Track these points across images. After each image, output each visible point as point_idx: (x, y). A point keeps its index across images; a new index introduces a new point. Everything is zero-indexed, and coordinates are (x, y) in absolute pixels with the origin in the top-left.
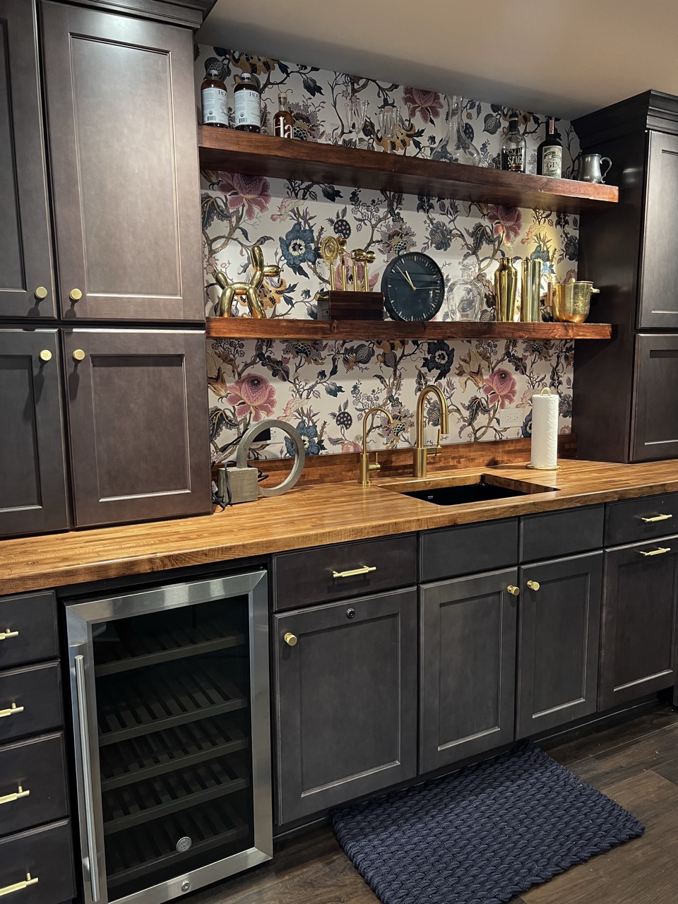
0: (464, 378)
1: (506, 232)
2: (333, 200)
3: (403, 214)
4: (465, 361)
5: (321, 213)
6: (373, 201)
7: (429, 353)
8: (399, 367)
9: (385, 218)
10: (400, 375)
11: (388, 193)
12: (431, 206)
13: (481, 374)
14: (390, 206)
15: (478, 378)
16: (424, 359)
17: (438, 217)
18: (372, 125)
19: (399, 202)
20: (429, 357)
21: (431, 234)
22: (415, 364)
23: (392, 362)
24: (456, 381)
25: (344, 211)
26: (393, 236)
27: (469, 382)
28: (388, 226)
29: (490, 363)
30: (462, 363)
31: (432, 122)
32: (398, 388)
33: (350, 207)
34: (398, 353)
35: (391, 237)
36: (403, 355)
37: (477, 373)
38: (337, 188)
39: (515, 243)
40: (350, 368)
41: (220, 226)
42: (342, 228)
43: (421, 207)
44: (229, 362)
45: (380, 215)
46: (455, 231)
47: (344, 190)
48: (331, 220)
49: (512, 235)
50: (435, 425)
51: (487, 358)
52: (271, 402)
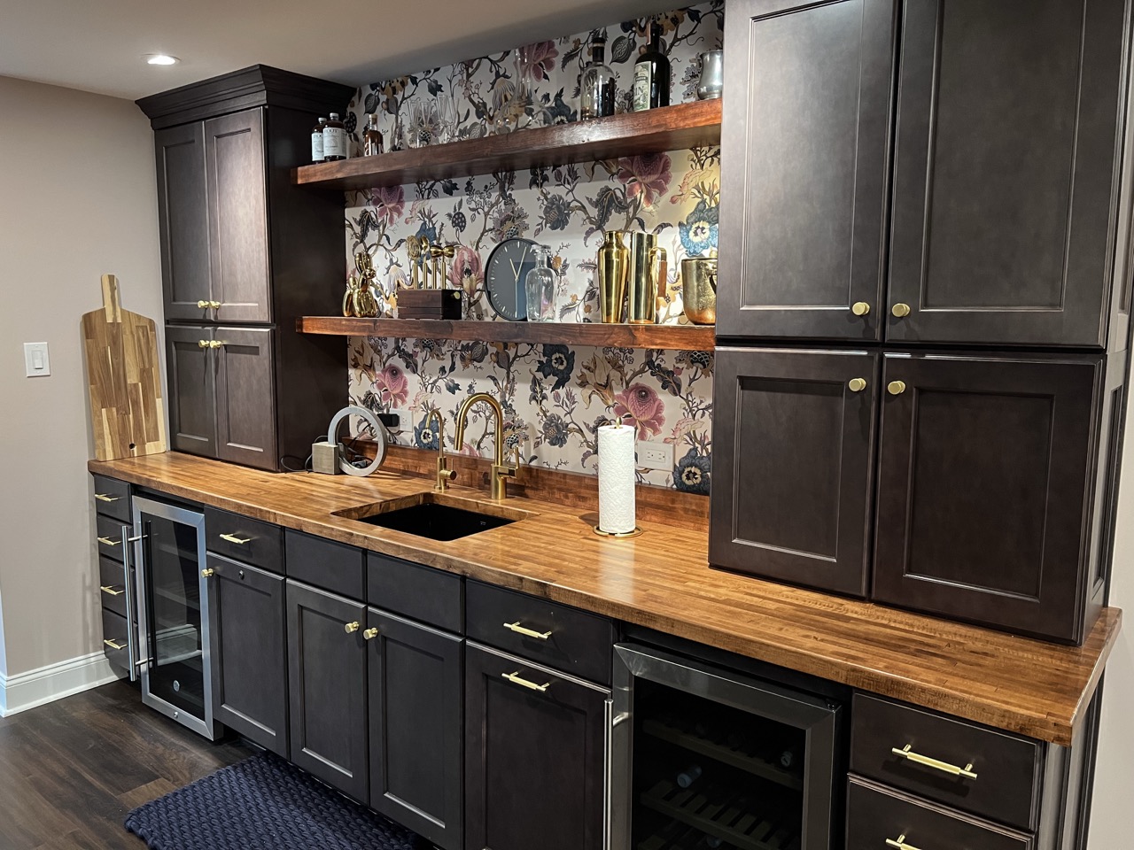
0: (587, 391)
1: (645, 190)
2: (451, 194)
3: (516, 194)
4: (589, 369)
5: (441, 207)
6: (486, 187)
7: (544, 356)
8: (512, 369)
9: (497, 202)
10: (514, 379)
11: (500, 174)
12: (545, 179)
13: (611, 389)
14: (502, 189)
15: (606, 393)
16: (540, 362)
17: (553, 190)
18: (484, 104)
19: (511, 182)
20: (544, 360)
21: (546, 212)
22: (529, 367)
23: (505, 362)
24: (578, 392)
25: (461, 203)
26: (506, 221)
27: (594, 396)
28: (499, 212)
29: (623, 375)
30: (584, 371)
31: (546, 77)
32: (512, 394)
33: (465, 198)
34: (512, 353)
35: (503, 223)
36: (516, 356)
37: (605, 386)
38: (454, 181)
39: (659, 204)
40: (466, 366)
41: (372, 236)
42: (459, 221)
43: (533, 183)
44: (378, 352)
45: (493, 200)
46: (574, 204)
47: (461, 182)
48: (449, 215)
49: (655, 194)
50: (552, 444)
51: (620, 368)
52: (405, 393)
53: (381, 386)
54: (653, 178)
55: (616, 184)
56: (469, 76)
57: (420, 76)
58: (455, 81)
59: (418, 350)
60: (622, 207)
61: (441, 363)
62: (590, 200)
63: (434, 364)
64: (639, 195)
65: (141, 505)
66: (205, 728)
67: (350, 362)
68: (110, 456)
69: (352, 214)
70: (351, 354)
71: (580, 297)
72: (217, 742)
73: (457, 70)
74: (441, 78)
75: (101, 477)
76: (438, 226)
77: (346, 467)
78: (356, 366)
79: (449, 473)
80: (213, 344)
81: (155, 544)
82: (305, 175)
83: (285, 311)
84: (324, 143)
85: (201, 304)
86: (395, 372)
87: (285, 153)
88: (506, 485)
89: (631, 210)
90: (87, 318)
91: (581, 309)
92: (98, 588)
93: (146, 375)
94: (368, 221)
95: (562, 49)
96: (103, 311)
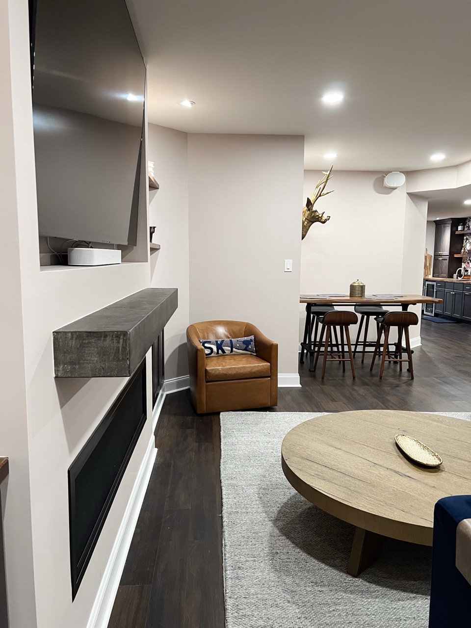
44: (466, 260)
52: (469, 266)
53: (466, 265)
65: (428, 282)
66: (433, 315)
68: (425, 277)
69: (465, 238)
70: (462, 260)
77: (458, 278)
78: (463, 263)
80: (441, 259)
82: (457, 233)
83: (452, 253)
84: (460, 228)
85: (440, 253)
86: (468, 263)
87: (454, 229)
93: (430, 264)
94: (467, 240)
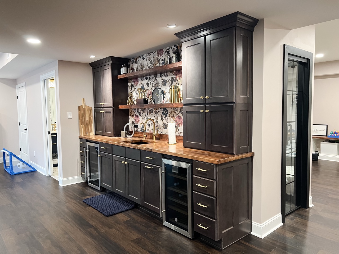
0: (170, 117)
2: (147, 79)
3: (157, 79)
4: (170, 113)
5: (145, 82)
6: (152, 78)
8: (158, 114)
9: (154, 81)
10: (158, 116)
11: (155, 75)
12: (162, 76)
14: (155, 78)
15: (173, 118)
16: (162, 112)
17: (164, 78)
18: (152, 61)
19: (157, 77)
20: (163, 112)
21: (163, 82)
22: (160, 113)
23: (156, 113)
24: (169, 118)
27: (171, 119)
28: (155, 83)
29: (176, 114)
30: (170, 114)
31: (162, 56)
32: (157, 119)
33: (149, 80)
34: (157, 111)
35: (155, 85)
36: (158, 111)
37: (173, 116)
40: (150, 114)
41: (133, 88)
42: (148, 85)
43: (160, 77)
44: (134, 112)
45: (154, 80)
46: (167, 81)
47: (148, 77)
48: (146, 84)
49: (180, 78)
50: (165, 129)
51: (175, 113)
52: (139, 120)
53: (135, 119)
54: (180, 75)
55: (174, 76)
56: (149, 56)
57: (141, 56)
58: (147, 57)
59: (141, 111)
60: (175, 81)
61: (145, 114)
62: (170, 80)
63: (144, 114)
64: (178, 78)
65: (88, 144)
66: (99, 188)
67: (129, 115)
68: (83, 135)
69: (129, 84)
70: (130, 113)
71: (169, 99)
72: (101, 191)
73: (147, 55)
74: (144, 56)
75: (81, 139)
76: (144, 86)
77: (127, 136)
78: (130, 116)
79: (145, 136)
80: (102, 111)
81: (91, 152)
82: (120, 77)
83: (116, 104)
84: (123, 70)
85: (100, 104)
86: (137, 116)
87: (116, 72)
88: (156, 138)
89: (176, 81)
90: (79, 107)
91: (169, 101)
92: (80, 162)
93: (90, 118)
94: (132, 85)
95: (165, 50)
96: (82, 105)
